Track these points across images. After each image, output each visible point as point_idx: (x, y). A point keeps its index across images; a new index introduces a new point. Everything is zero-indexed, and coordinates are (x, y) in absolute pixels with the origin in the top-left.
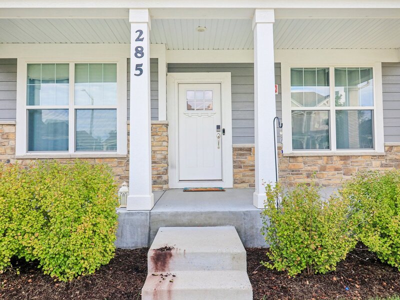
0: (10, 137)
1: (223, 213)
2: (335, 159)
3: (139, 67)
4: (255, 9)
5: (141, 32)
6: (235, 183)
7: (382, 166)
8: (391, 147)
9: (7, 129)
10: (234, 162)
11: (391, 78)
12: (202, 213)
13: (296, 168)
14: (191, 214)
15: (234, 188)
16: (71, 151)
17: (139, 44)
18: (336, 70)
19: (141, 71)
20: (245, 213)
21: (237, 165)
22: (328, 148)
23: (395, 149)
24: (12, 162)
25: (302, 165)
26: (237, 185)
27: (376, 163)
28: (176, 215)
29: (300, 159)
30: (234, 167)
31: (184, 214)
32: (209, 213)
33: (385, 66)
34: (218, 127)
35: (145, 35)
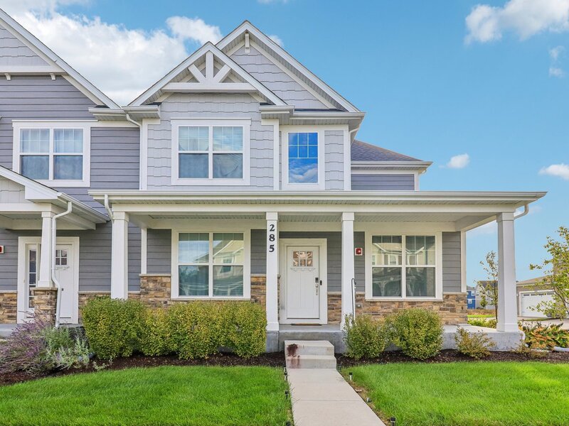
0: (167, 285)
1: (322, 333)
2: (404, 304)
3: (272, 247)
4: (342, 213)
5: (273, 226)
6: (329, 320)
7: (440, 309)
8: (448, 296)
9: (165, 280)
10: (328, 305)
11: (449, 243)
12: (309, 333)
13: (376, 310)
14: (303, 333)
15: (329, 324)
16: (211, 296)
17: (272, 233)
18: (407, 237)
19: (273, 249)
20: (335, 333)
21: (330, 308)
22: (400, 295)
23: (451, 297)
24: (169, 303)
25: (380, 308)
26: (330, 322)
27: (436, 308)
28: (294, 334)
29: (378, 304)
30: (329, 309)
31: (299, 333)
32: (312, 333)
33: (445, 234)
34: (317, 279)
35: (275, 228)
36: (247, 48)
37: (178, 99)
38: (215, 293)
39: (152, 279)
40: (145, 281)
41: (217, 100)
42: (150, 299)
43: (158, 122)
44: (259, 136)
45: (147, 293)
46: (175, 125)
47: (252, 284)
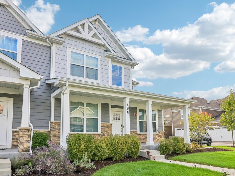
5: (128, 103)
8: (160, 132)
11: (159, 114)
13: (141, 138)
16: (85, 132)
23: (160, 133)
36: (97, 25)
37: (70, 38)
38: (87, 131)
39: (57, 123)
40: (54, 124)
41: (87, 44)
42: (56, 134)
43: (61, 46)
44: (104, 63)
45: (54, 131)
46: (69, 50)
47: (102, 127)
